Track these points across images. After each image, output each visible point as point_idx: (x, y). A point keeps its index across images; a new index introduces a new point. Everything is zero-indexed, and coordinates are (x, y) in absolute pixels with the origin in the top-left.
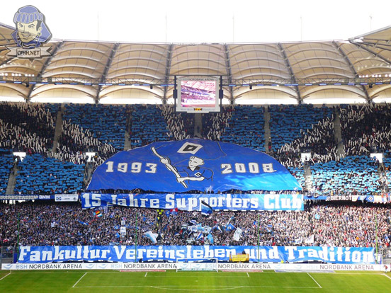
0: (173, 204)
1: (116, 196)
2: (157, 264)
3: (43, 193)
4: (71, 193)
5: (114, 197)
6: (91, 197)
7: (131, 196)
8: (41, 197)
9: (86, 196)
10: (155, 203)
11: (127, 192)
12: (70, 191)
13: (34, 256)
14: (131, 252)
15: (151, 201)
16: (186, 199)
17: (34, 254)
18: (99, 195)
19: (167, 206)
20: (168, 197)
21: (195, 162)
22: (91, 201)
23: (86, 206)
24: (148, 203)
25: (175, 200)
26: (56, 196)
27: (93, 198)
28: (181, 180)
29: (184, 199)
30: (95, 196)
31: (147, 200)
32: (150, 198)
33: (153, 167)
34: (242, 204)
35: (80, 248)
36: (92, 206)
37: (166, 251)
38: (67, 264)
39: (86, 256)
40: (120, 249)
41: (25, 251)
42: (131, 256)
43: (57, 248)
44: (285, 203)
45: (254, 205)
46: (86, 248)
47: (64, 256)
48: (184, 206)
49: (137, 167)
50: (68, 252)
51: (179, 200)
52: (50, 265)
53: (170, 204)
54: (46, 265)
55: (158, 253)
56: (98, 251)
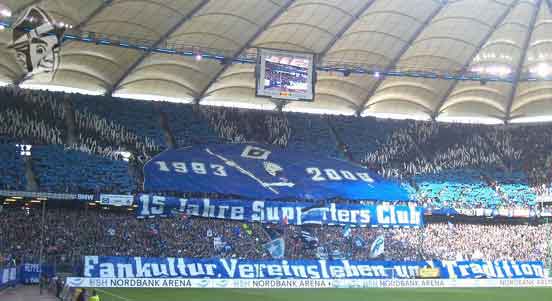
0: (263, 214)
1: (186, 200)
2: (299, 281)
4: (124, 193)
5: (183, 202)
6: (151, 199)
7: (207, 202)
8: (81, 197)
9: (145, 198)
10: (238, 213)
11: (200, 196)
12: (121, 191)
13: (106, 271)
14: (246, 268)
15: (234, 208)
16: (280, 209)
18: (163, 199)
19: (255, 218)
20: (257, 204)
21: (272, 168)
22: (151, 205)
23: (143, 213)
24: (228, 213)
25: (265, 209)
26: (103, 196)
27: (154, 202)
28: (265, 185)
29: (276, 209)
30: (157, 199)
31: (227, 207)
32: (231, 205)
33: (221, 169)
34: (350, 217)
35: (171, 261)
36: (151, 214)
37: (292, 267)
38: (168, 280)
39: (183, 272)
40: (229, 264)
41: (91, 263)
42: (247, 273)
43: (138, 260)
44: (403, 217)
45: (364, 219)
46: (181, 261)
47: (152, 273)
48: (277, 218)
49: (199, 168)
50: (155, 266)
51: (269, 210)
52: (143, 280)
53: (259, 214)
54: (136, 280)
55: (283, 269)
56: (200, 266)
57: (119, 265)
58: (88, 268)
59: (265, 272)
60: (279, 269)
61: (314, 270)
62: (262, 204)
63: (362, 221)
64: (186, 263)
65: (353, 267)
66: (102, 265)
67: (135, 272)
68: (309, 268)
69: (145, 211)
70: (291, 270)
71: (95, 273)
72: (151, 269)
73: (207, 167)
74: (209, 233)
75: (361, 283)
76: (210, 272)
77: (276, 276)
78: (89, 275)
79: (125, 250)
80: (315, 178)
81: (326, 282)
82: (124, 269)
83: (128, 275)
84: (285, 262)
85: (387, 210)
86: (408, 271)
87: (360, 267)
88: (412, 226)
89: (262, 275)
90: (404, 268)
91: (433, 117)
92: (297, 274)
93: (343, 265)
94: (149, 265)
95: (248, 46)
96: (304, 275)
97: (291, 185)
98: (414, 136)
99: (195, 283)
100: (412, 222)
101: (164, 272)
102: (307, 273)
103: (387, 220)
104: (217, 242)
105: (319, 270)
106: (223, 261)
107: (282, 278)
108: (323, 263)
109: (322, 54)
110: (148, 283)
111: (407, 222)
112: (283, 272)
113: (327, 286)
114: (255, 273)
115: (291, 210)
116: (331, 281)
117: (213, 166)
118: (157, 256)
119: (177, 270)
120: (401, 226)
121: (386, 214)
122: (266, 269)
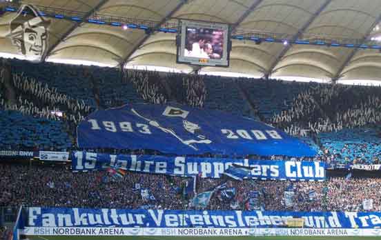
0: (183, 168)
1: (115, 156)
2: (218, 230)
3: (24, 148)
4: (60, 150)
5: (113, 157)
6: (84, 156)
7: (134, 158)
8: (22, 153)
9: (79, 154)
10: (162, 167)
11: (129, 152)
12: (59, 147)
13: (47, 220)
14: (171, 217)
15: (158, 164)
16: (199, 164)
17: (47, 218)
18: (95, 155)
19: (176, 172)
20: (178, 160)
21: (191, 127)
22: (84, 161)
23: (78, 167)
24: (152, 167)
25: (185, 164)
26: (41, 153)
27: (87, 158)
29: (196, 164)
30: (90, 155)
31: (152, 162)
32: (156, 160)
33: (146, 127)
34: (262, 171)
35: (105, 211)
36: (84, 169)
37: (212, 217)
38: (103, 229)
39: (116, 222)
40: (157, 214)
41: (35, 213)
42: (172, 222)
43: (76, 210)
44: (308, 171)
45: (274, 173)
46: (114, 211)
47: (88, 221)
48: (196, 172)
49: (126, 126)
50: (91, 216)
51: (190, 165)
52: (81, 228)
53: (180, 168)
54: (75, 228)
55: (203, 219)
56: (130, 216)
57: (59, 215)
58: (32, 218)
59: (188, 221)
60: (201, 219)
61: (231, 219)
62: (183, 159)
63: (272, 175)
64: (118, 214)
65: (266, 217)
66: (44, 215)
67: (73, 221)
68: (227, 218)
69: (79, 166)
70: (211, 220)
71: (38, 222)
72: (87, 217)
73: (133, 125)
74: (138, 186)
75: (273, 231)
76: (140, 221)
77: (198, 225)
78: (33, 224)
79: (64, 202)
80: (229, 137)
81: (243, 230)
82: (64, 219)
83: (67, 224)
84: (205, 212)
85: (294, 166)
86: (314, 220)
87: (272, 217)
88: (316, 180)
89: (185, 224)
90: (311, 218)
91: (334, 80)
92: (216, 223)
93: (257, 215)
94: (85, 215)
95: (170, 17)
96: (222, 224)
97: (208, 142)
98: (317, 98)
99: (128, 232)
100: (317, 176)
101: (99, 221)
102: (225, 223)
103: (294, 175)
104: (145, 194)
105: (236, 219)
106: (151, 211)
107: (203, 227)
108: (239, 213)
109: (237, 24)
110: (86, 232)
111: (311, 175)
112: (204, 221)
113: (244, 234)
114: (179, 223)
115: (209, 165)
116: (247, 229)
117: (139, 125)
118: (92, 207)
119: (110, 219)
120: (307, 180)
121: (294, 169)
122: (189, 219)
